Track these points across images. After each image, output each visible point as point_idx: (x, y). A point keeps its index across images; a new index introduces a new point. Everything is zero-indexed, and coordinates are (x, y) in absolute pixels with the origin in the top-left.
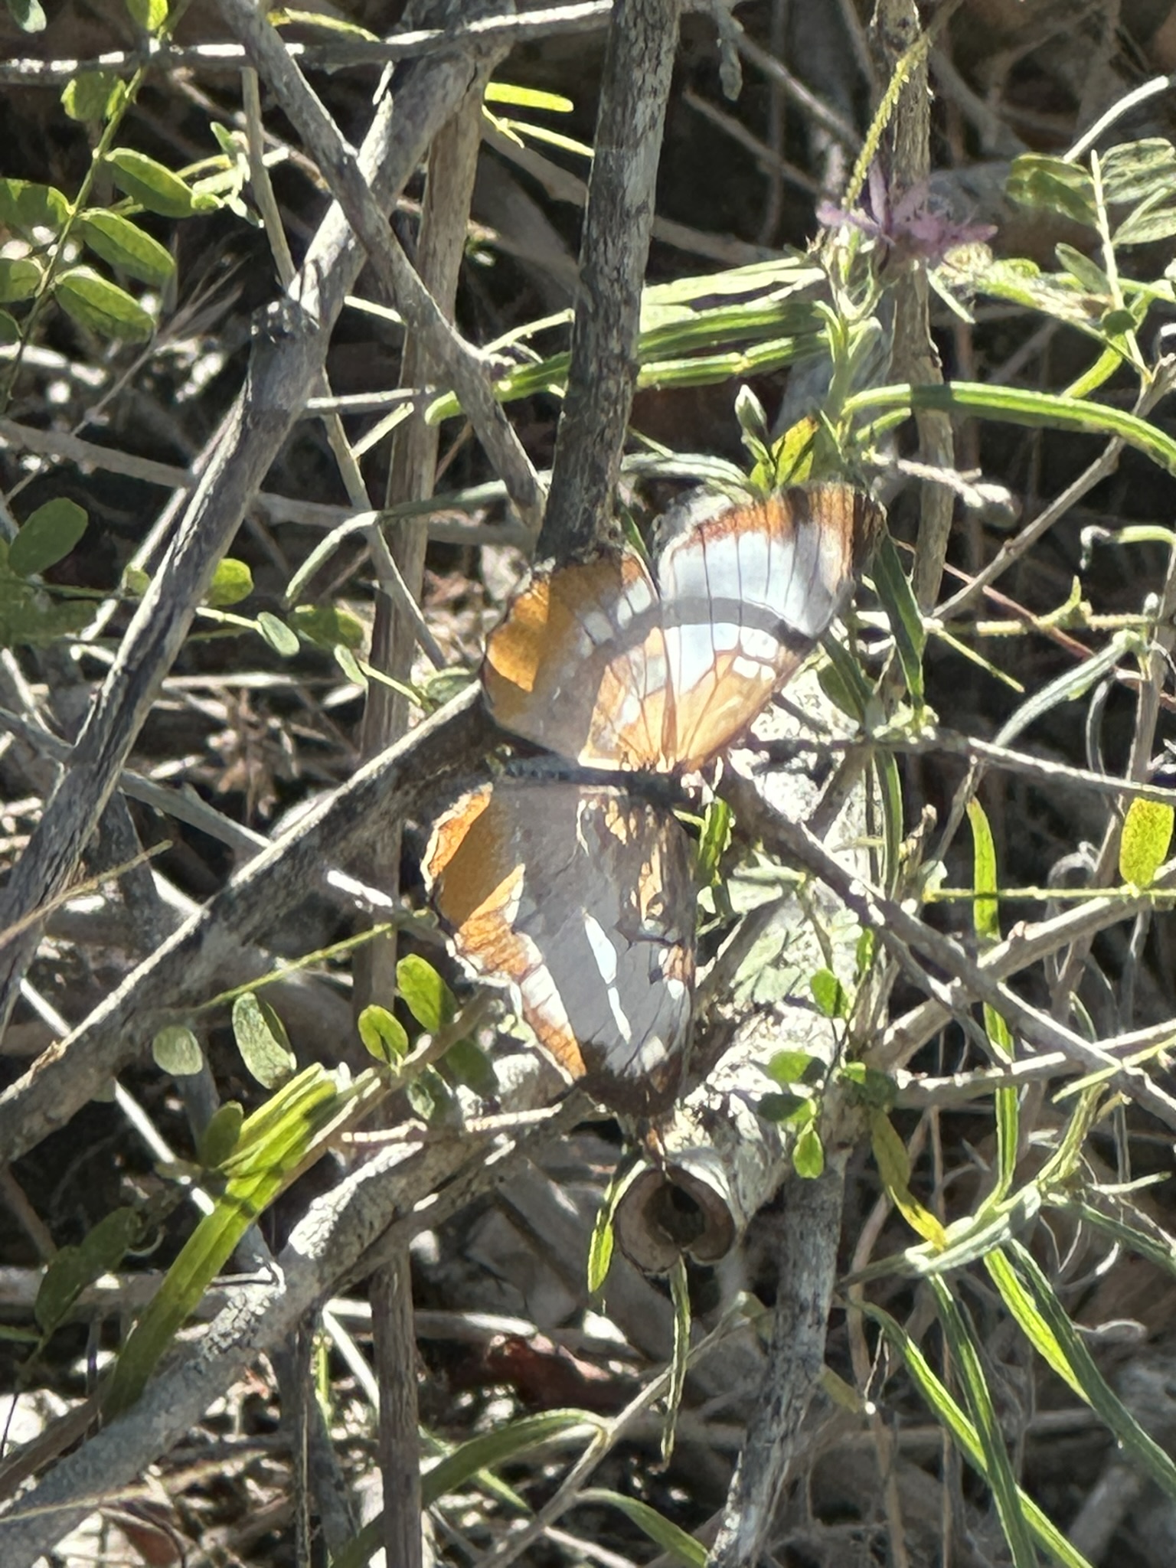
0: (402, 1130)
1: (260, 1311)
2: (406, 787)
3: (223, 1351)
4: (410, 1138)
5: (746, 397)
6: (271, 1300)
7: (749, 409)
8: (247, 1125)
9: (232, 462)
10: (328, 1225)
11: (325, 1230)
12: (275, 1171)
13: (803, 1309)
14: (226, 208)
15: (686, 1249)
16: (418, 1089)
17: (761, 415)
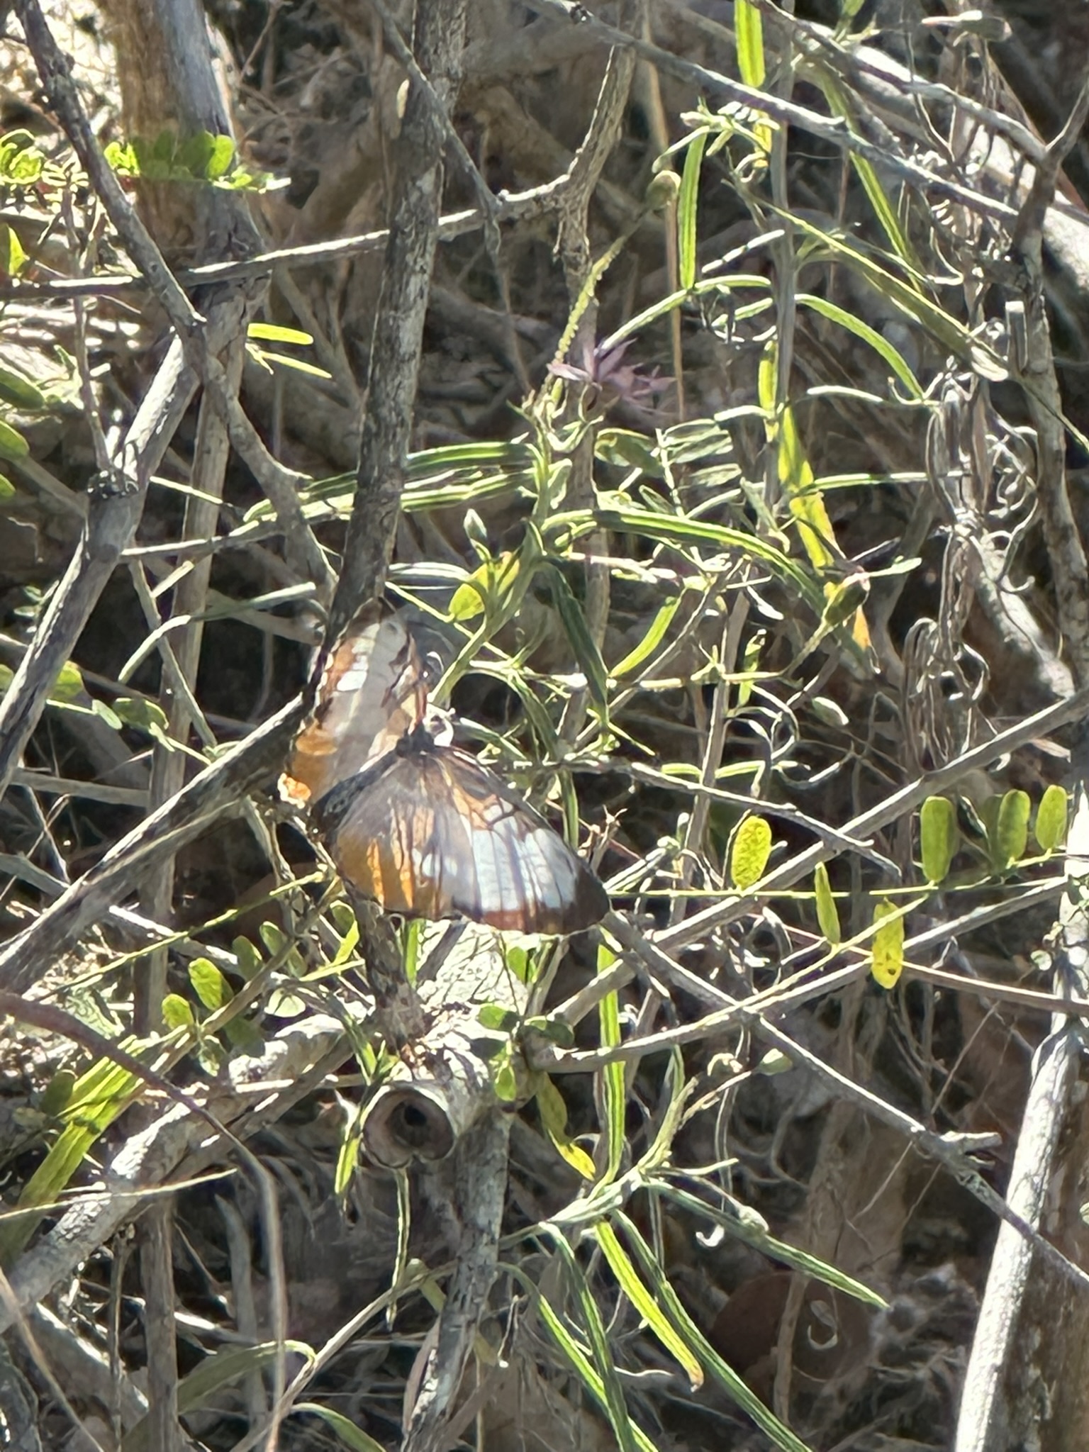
1: (94, 1214)
2: (235, 784)
3: (69, 1241)
5: (472, 517)
6: (100, 1204)
7: (474, 527)
8: (77, 1086)
10: (140, 1155)
11: (138, 1158)
12: (114, 1099)
13: (482, 1231)
14: (69, 403)
15: (416, 1152)
16: (207, 1055)
17: (484, 531)
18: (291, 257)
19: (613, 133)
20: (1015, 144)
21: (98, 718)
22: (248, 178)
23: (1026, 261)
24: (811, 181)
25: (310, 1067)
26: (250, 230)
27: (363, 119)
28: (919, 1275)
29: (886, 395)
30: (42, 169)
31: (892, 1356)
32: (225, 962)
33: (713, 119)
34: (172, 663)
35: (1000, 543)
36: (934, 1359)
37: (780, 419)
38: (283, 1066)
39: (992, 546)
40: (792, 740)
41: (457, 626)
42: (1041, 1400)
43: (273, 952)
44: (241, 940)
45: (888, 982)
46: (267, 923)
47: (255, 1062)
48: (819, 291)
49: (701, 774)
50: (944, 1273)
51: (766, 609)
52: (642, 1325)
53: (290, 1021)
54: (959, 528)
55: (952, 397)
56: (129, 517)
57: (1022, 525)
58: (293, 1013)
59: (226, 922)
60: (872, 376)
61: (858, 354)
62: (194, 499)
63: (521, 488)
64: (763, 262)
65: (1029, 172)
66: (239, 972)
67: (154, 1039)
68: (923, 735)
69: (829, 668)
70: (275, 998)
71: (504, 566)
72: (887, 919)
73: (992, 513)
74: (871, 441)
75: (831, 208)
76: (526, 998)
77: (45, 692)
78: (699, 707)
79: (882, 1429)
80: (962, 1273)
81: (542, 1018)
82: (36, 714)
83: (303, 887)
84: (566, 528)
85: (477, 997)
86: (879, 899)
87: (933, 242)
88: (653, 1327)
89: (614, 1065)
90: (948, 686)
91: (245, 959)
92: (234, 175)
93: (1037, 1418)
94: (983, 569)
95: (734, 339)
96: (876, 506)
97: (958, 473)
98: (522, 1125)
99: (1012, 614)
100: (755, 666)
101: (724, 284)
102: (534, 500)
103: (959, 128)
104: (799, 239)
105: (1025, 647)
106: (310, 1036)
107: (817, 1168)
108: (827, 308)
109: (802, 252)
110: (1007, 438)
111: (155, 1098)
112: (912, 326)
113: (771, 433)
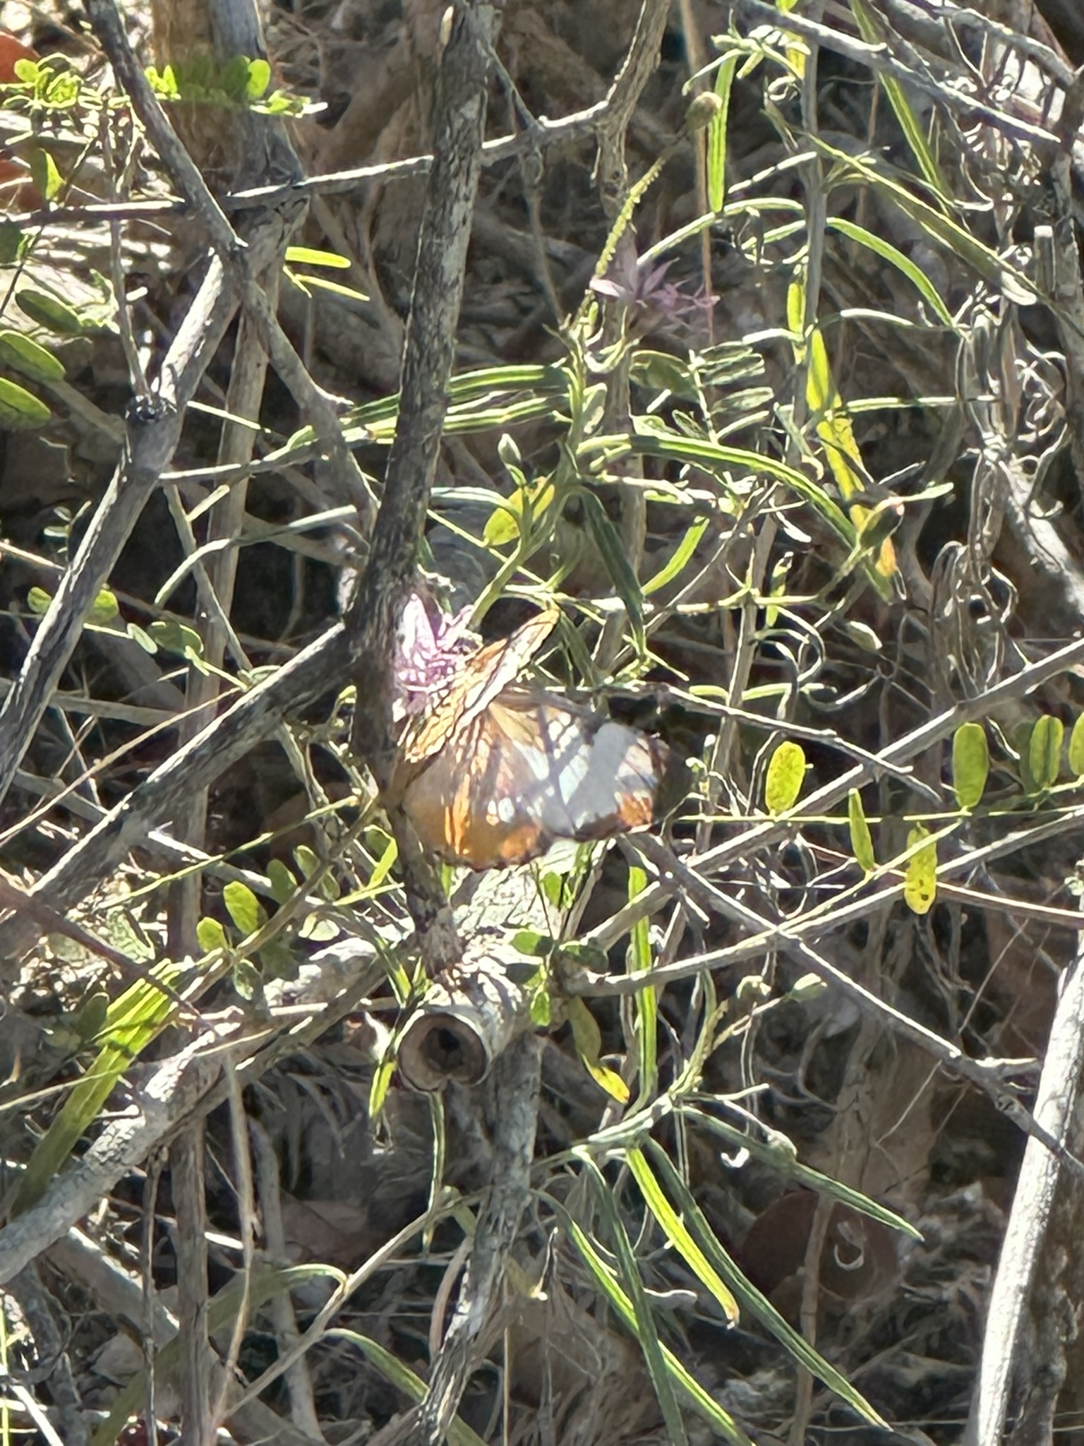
0: (225, 1014)
1: (128, 1137)
2: (274, 710)
3: (103, 1164)
4: (233, 1018)
5: (506, 441)
6: (134, 1128)
7: (508, 450)
8: (111, 1009)
9: (113, 508)
10: (175, 1079)
11: (172, 1082)
13: (513, 1155)
14: (105, 328)
15: (449, 1076)
16: (241, 978)
17: (518, 455)
18: (330, 182)
19: (651, 60)
20: (1045, 70)
21: (133, 642)
22: (286, 102)
23: (1056, 185)
24: (840, 103)
25: (343, 991)
26: (288, 154)
27: (394, 42)
28: (947, 1195)
29: (914, 317)
30: (80, 93)
31: (919, 1276)
32: (261, 885)
33: (744, 43)
34: (207, 588)
35: (1029, 467)
36: (962, 1278)
37: (808, 342)
38: (316, 989)
39: (1020, 469)
40: (819, 662)
41: (492, 551)
42: (1067, 1320)
43: (308, 877)
44: (275, 864)
45: (921, 907)
46: (301, 847)
47: (289, 986)
48: (848, 215)
49: (728, 697)
50: (972, 1193)
51: (794, 532)
52: (667, 1246)
53: (323, 945)
54: (986, 452)
55: (982, 321)
56: (167, 441)
57: (1051, 450)
58: (328, 937)
59: (260, 846)
60: (901, 299)
61: (886, 275)
62: (231, 423)
63: (555, 413)
64: (793, 185)
65: (1059, 97)
66: (273, 896)
67: (188, 963)
68: (952, 658)
69: (855, 592)
70: (310, 921)
71: (538, 491)
72: (921, 844)
73: (1021, 438)
74: (898, 365)
75: (861, 133)
76: (559, 923)
77: (82, 616)
78: (727, 629)
79: (908, 1349)
80: (988, 1193)
81: (575, 943)
82: (74, 636)
83: (337, 811)
84: (600, 452)
85: (511, 921)
86: (912, 825)
87: (964, 168)
88: (679, 1249)
89: (646, 990)
90: (977, 610)
91: (279, 881)
92: (271, 99)
93: (1064, 1339)
94: (1011, 494)
95: (763, 261)
96: (904, 428)
97: (989, 398)
98: (555, 1048)
99: (1039, 536)
100: (782, 589)
101: (754, 207)
102: (568, 425)
103: (991, 52)
104: (829, 163)
105: (1053, 569)
106: (343, 959)
107: (843, 1090)
108: (856, 232)
109: (832, 175)
110: (1035, 364)
111: (189, 1022)
112: (942, 251)
113: (799, 356)
